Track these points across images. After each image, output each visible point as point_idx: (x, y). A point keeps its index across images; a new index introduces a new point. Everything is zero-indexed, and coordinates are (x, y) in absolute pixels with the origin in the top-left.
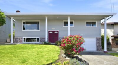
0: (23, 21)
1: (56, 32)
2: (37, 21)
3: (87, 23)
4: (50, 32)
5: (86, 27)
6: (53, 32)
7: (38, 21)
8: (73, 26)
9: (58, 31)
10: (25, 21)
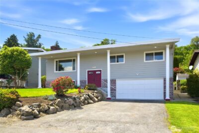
0: (56, 60)
1: (97, 73)
2: (72, 59)
3: (147, 55)
4: (90, 73)
5: (145, 61)
6: (95, 71)
7: (74, 58)
8: (123, 61)
9: (100, 71)
10: (58, 60)
